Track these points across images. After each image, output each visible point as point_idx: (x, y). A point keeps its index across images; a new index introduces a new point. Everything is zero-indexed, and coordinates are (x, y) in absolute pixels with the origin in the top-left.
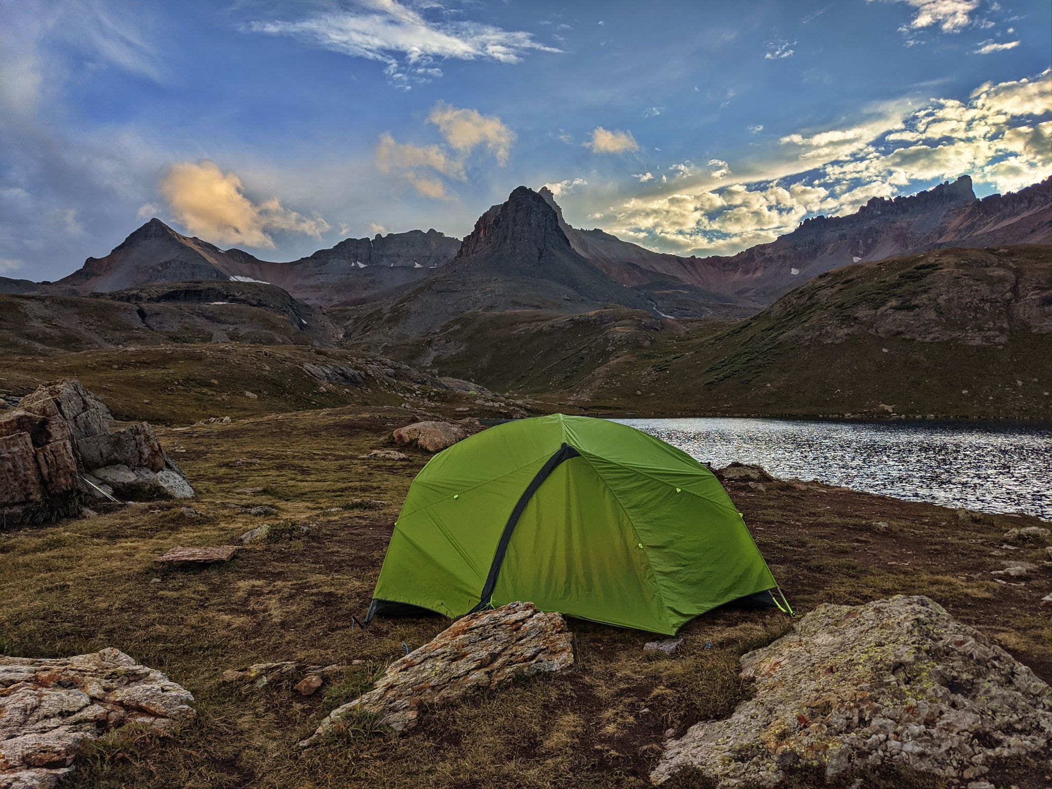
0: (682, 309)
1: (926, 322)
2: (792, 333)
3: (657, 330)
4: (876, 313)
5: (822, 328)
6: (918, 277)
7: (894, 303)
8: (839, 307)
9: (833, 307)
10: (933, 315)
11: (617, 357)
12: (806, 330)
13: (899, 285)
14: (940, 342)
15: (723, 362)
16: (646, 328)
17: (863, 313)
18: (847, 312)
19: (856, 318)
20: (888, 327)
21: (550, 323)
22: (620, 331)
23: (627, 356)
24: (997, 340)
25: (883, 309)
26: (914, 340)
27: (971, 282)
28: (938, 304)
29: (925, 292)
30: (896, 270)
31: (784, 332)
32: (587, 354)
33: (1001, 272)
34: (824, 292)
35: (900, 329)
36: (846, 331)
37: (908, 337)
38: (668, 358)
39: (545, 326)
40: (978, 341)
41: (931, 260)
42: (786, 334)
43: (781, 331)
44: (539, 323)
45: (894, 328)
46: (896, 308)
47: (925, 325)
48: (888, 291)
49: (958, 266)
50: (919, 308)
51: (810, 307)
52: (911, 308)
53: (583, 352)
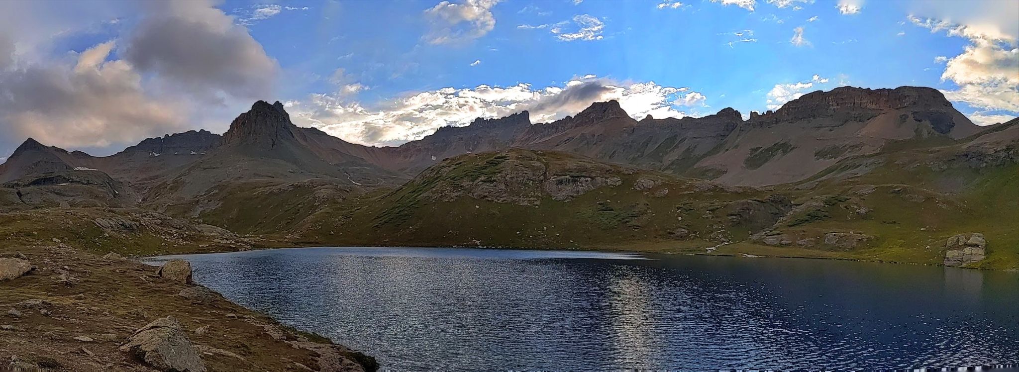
0: (366, 179)
1: (500, 191)
2: (425, 195)
3: (348, 192)
4: (473, 183)
5: (442, 192)
6: (496, 164)
7: (482, 178)
8: (453, 179)
9: (449, 179)
10: (503, 186)
11: (321, 209)
12: (434, 193)
13: (486, 168)
14: (506, 203)
15: (385, 212)
16: (341, 190)
17: (466, 183)
18: (457, 182)
19: (462, 186)
20: (479, 193)
21: (278, 187)
22: (323, 192)
23: (327, 208)
24: (535, 203)
25: (477, 181)
26: (493, 201)
27: (524, 169)
28: (506, 180)
29: (499, 172)
30: (485, 159)
31: (421, 194)
32: (302, 207)
33: (538, 164)
34: (445, 169)
35: (485, 194)
36: (456, 194)
37: (490, 199)
38: (353, 210)
39: (275, 189)
40: (526, 203)
41: (504, 154)
42: (422, 195)
43: (419, 193)
44: (271, 187)
45: (482, 193)
46: (484, 181)
47: (499, 192)
48: (480, 170)
49: (517, 158)
50: (496, 181)
51: (437, 178)
52: (492, 182)
53: (300, 206)
